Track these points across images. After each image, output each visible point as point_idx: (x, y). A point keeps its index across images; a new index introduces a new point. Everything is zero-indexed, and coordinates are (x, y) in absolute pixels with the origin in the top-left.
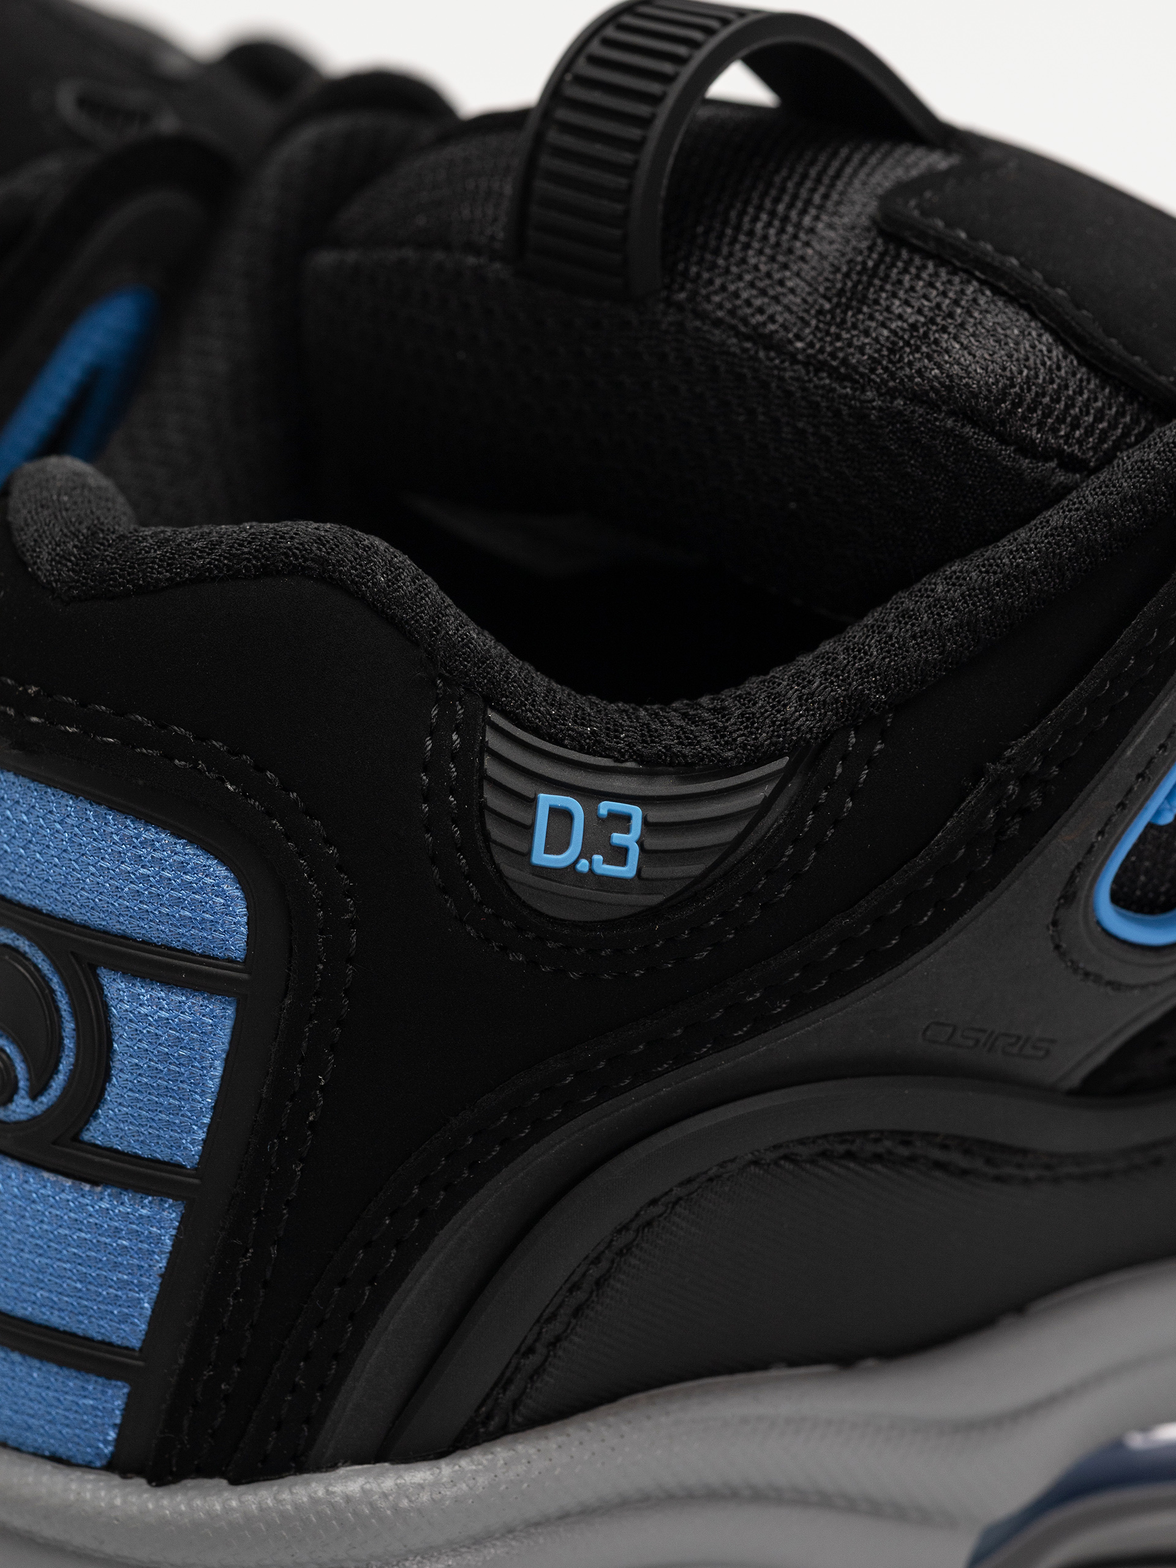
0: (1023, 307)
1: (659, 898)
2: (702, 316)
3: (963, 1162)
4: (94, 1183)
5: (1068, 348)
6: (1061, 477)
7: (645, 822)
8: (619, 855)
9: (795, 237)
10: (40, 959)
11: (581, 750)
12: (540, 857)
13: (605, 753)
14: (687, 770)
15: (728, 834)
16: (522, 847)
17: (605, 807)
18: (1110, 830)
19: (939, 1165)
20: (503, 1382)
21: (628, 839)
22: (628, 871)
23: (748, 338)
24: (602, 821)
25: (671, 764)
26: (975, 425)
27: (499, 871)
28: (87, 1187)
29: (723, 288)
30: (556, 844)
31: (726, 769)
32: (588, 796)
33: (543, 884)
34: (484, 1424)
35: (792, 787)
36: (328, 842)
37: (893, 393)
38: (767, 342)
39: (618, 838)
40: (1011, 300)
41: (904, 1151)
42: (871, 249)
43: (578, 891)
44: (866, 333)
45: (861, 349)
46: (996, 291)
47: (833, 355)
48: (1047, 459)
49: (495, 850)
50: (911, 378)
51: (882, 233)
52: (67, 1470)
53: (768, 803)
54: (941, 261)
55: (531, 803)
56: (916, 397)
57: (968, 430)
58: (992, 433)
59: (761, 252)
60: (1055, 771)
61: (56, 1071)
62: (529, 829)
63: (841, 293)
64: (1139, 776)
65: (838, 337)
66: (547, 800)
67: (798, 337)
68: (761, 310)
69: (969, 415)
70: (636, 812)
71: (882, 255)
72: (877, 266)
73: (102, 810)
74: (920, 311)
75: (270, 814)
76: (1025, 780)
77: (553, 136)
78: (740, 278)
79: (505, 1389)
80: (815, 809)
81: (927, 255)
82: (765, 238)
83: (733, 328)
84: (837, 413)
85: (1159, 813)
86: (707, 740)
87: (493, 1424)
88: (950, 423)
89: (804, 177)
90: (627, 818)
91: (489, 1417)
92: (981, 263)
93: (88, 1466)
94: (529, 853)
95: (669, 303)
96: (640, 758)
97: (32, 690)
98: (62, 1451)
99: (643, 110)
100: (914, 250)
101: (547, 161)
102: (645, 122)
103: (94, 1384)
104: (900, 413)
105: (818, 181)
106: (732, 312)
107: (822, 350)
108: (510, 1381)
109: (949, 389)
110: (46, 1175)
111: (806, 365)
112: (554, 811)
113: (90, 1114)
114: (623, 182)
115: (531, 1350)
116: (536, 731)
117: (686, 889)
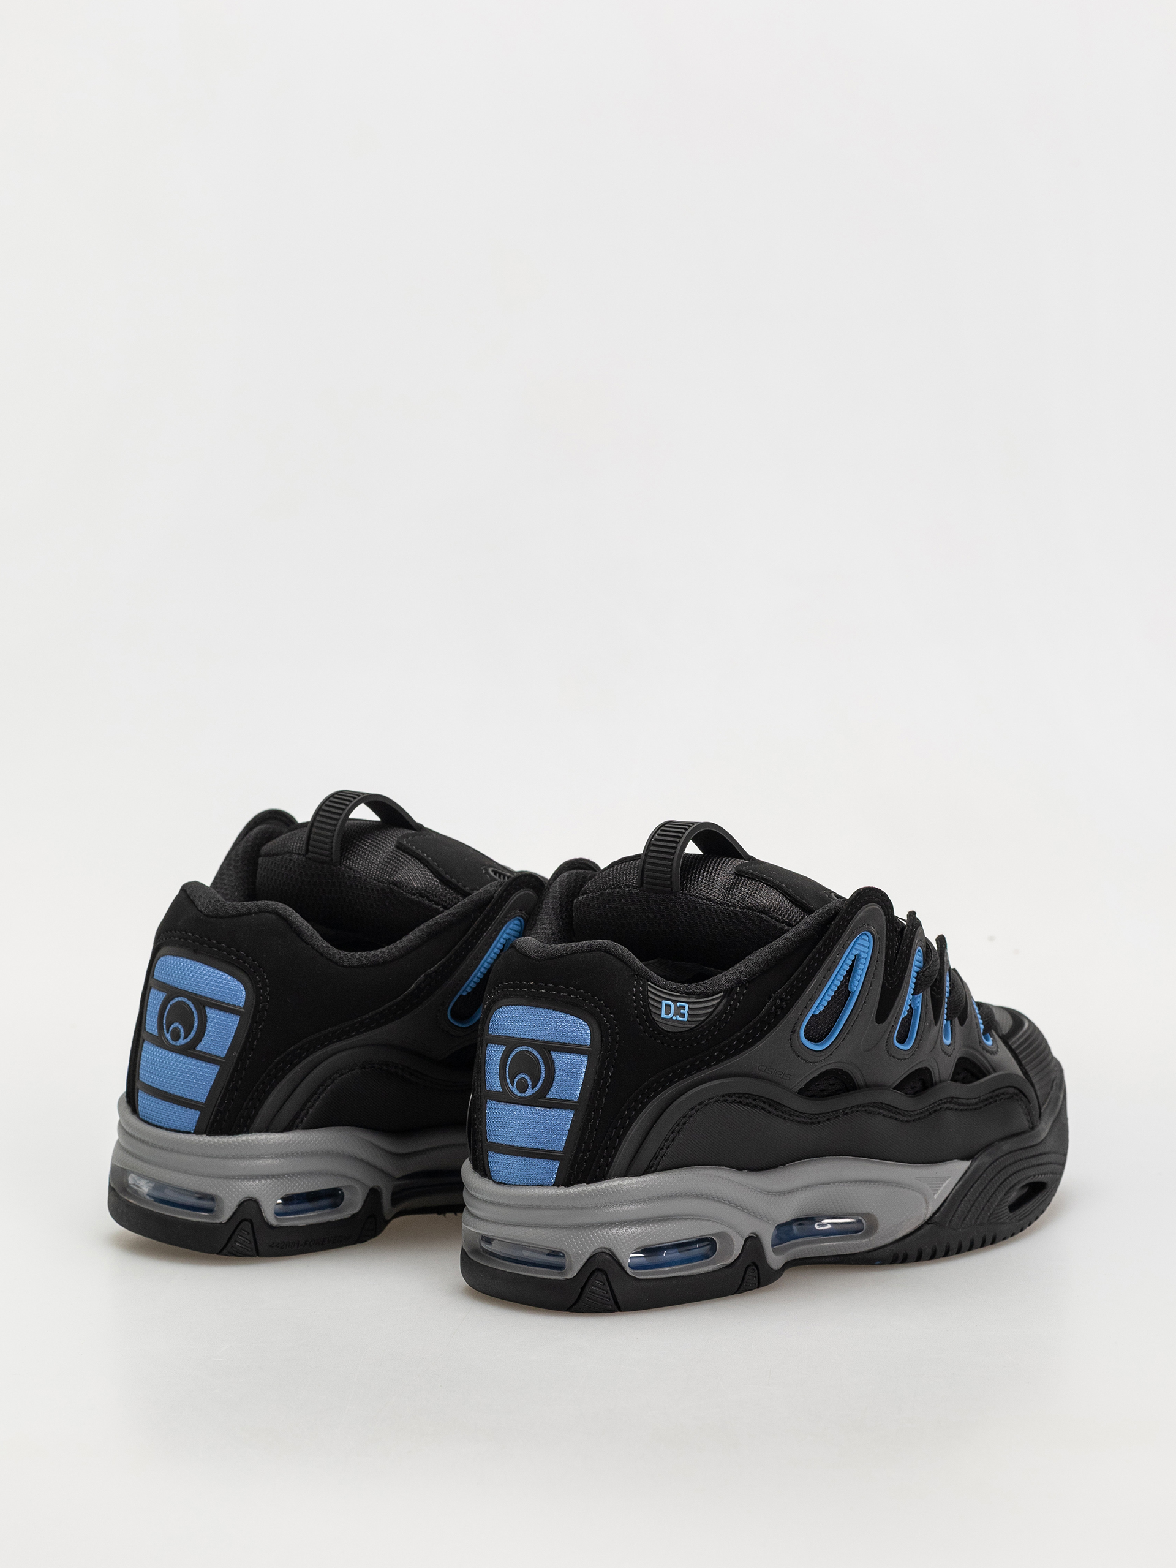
0: (774, 888)
1: (693, 1026)
2: (692, 896)
3: (770, 1109)
4: (550, 1108)
5: (787, 898)
6: (786, 928)
7: (689, 1007)
8: (683, 1015)
9: (715, 876)
10: (536, 1054)
11: (672, 991)
12: (664, 1016)
13: (678, 992)
14: (698, 996)
15: (710, 1010)
16: (660, 1013)
17: (679, 1004)
18: (803, 1014)
19: (763, 1109)
20: (655, 1156)
21: (685, 1011)
22: (685, 1019)
23: (705, 899)
24: (678, 1007)
25: (694, 995)
26: (764, 914)
27: (654, 1019)
28: (548, 1109)
29: (697, 888)
30: (667, 1013)
31: (708, 996)
32: (675, 1002)
33: (664, 1022)
34: (651, 1169)
35: (724, 1001)
36: (611, 1013)
37: (743, 908)
38: (710, 900)
39: (682, 1011)
40: (771, 887)
41: (754, 1103)
42: (734, 878)
43: (673, 1024)
44: (736, 895)
45: (735, 899)
46: (767, 885)
47: (727, 901)
48: (783, 923)
49: (652, 1014)
50: (748, 904)
51: (736, 874)
52: (542, 1187)
53: (719, 1004)
54: (752, 879)
55: (661, 1003)
56: (749, 908)
57: (763, 916)
58: (769, 916)
59: (706, 880)
60: (789, 997)
61: (539, 1080)
62: (660, 1009)
63: (727, 888)
64: (810, 1000)
65: (728, 897)
66: (664, 1002)
67: (718, 898)
68: (708, 893)
69: (763, 912)
70: (686, 1005)
71: (737, 880)
72: (736, 881)
73: (551, 1011)
74: (749, 890)
75: (596, 1007)
76: (782, 999)
77: (648, 860)
78: (701, 886)
79: (656, 1159)
80: (730, 1005)
81: (749, 878)
82: (707, 876)
83: (701, 897)
84: (729, 914)
85: (815, 1011)
86: (703, 988)
87: (653, 1169)
88: (758, 914)
89: (715, 863)
90: (684, 1007)
91: (652, 1167)
92: (763, 879)
93: (548, 1186)
94: (661, 1015)
95: (682, 893)
96: (686, 993)
97: (532, 983)
98: (540, 1183)
99: (672, 851)
100: (745, 877)
101: (647, 866)
102: (673, 854)
103: (550, 1162)
104: (746, 912)
105: (719, 864)
106: (700, 894)
107: (724, 900)
108: (657, 1157)
109: (758, 906)
110: (537, 1108)
111: (720, 904)
112: (666, 1005)
113: (549, 1089)
114: (670, 863)
115: (662, 1149)
116: (660, 987)
117: (700, 1024)
